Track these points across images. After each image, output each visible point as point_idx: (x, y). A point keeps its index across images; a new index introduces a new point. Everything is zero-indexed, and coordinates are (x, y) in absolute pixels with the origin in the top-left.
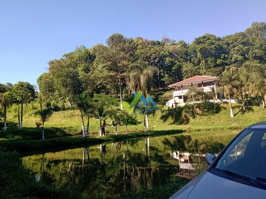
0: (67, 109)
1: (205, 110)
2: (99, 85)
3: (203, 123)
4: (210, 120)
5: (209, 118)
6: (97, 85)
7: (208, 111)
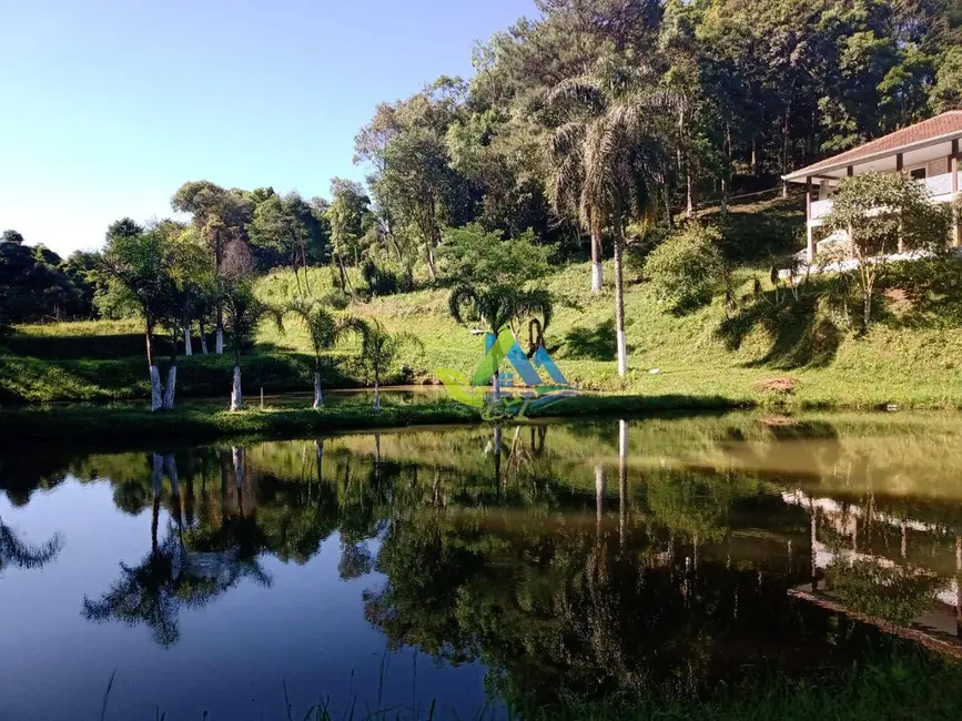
0: (422, 288)
1: (933, 296)
2: (522, 191)
3: (897, 365)
4: (937, 355)
5: (932, 341)
6: (517, 191)
7: (944, 303)
